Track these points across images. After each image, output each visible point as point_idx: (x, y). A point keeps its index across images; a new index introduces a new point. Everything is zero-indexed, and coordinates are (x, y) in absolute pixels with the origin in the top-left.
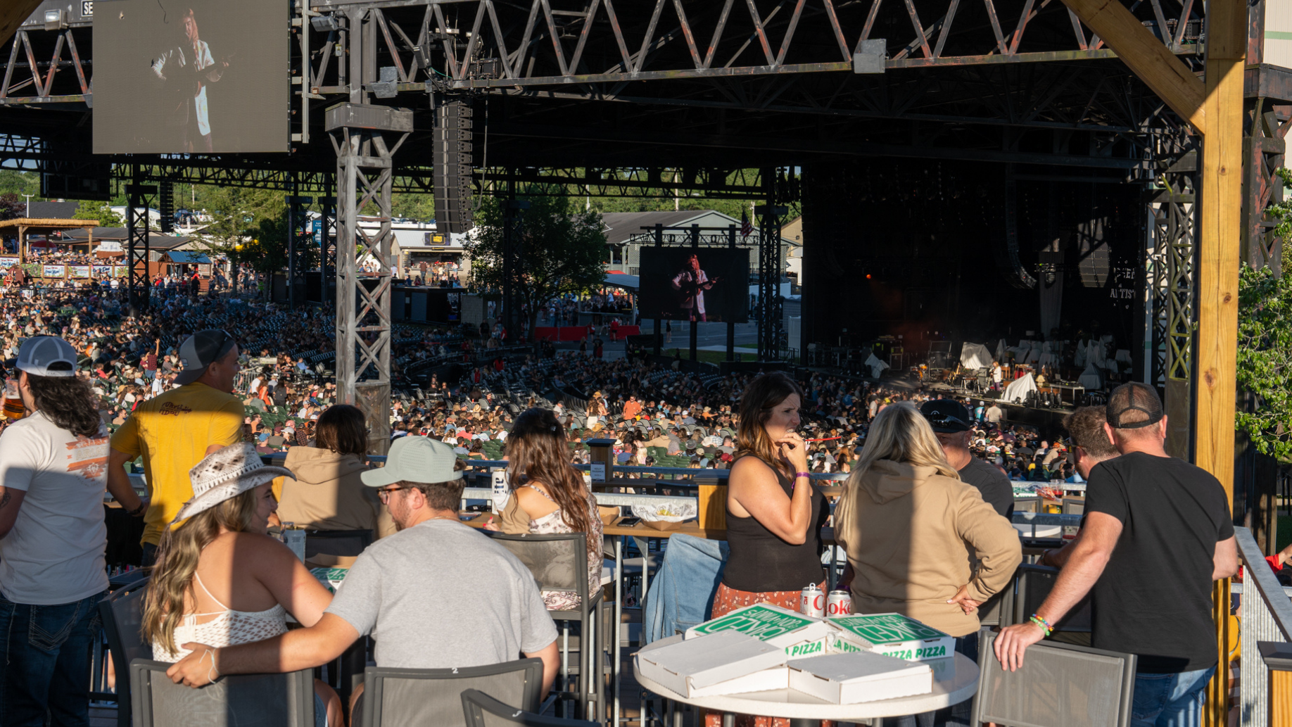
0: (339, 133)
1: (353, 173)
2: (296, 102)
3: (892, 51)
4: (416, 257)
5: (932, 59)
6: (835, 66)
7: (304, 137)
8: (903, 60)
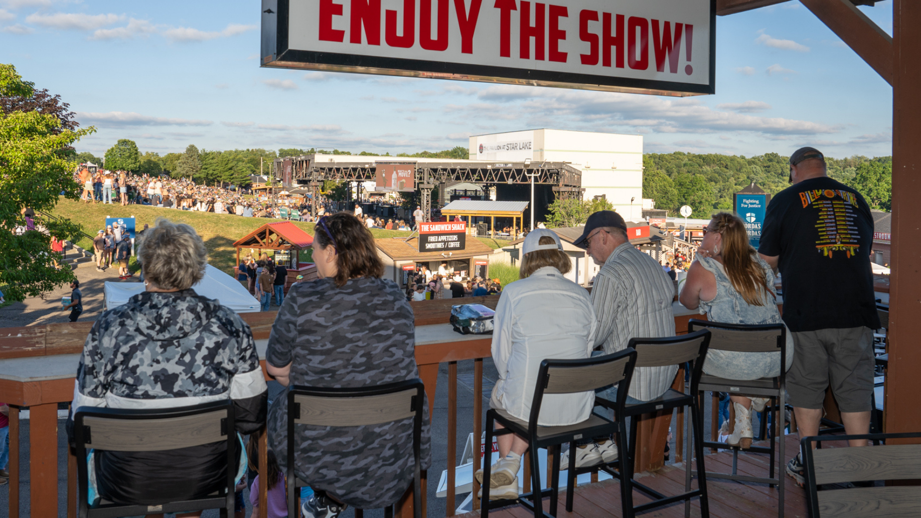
0: (422, 189)
1: (425, 195)
2: (415, 183)
3: (513, 181)
4: (372, 195)
5: (519, 182)
6: (505, 182)
7: (416, 189)
8: (515, 182)
